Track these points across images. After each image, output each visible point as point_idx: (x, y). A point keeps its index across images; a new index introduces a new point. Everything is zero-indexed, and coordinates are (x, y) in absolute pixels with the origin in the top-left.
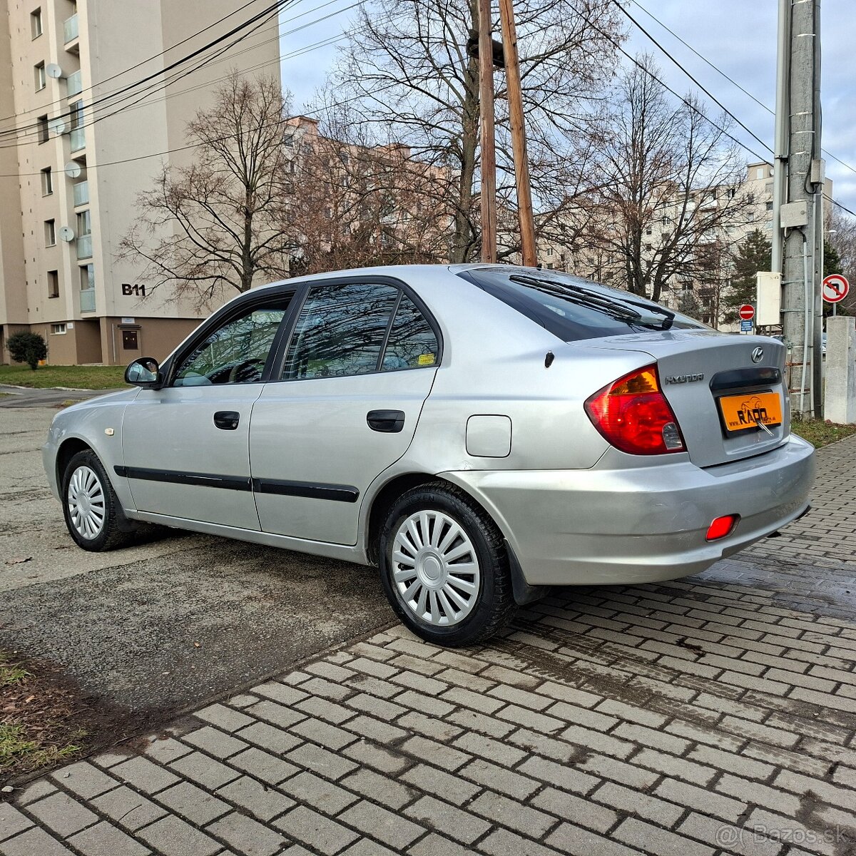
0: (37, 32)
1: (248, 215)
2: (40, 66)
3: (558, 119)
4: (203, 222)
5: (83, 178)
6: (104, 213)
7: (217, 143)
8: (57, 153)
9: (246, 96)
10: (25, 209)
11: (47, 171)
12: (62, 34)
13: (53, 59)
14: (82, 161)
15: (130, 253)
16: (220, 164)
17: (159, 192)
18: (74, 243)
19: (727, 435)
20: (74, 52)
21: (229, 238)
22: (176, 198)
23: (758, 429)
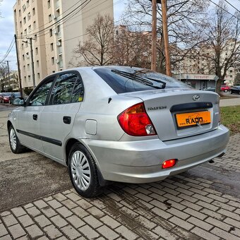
0: (49, 6)
1: (102, 54)
2: (50, 16)
3: (192, 21)
4: (90, 56)
5: (61, 46)
6: (66, 55)
7: (93, 34)
8: (54, 39)
9: (101, 20)
10: (47, 54)
11: (52, 44)
12: (56, 6)
13: (53, 14)
14: (60, 41)
15: (71, 66)
16: (94, 40)
17: (78, 48)
18: (59, 63)
19: (179, 128)
20: (58, 11)
21: (97, 61)
22: (82, 50)
23: (196, 125)
